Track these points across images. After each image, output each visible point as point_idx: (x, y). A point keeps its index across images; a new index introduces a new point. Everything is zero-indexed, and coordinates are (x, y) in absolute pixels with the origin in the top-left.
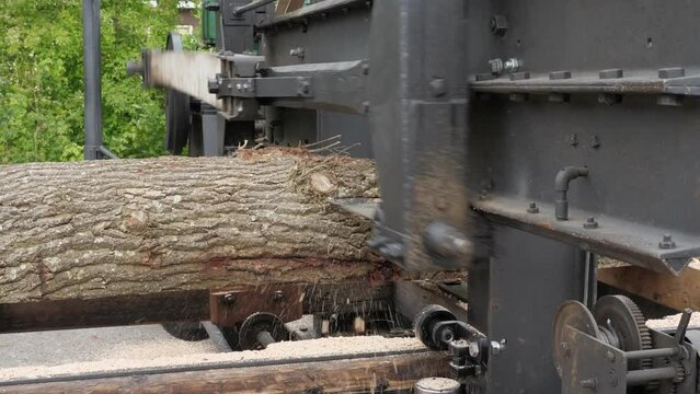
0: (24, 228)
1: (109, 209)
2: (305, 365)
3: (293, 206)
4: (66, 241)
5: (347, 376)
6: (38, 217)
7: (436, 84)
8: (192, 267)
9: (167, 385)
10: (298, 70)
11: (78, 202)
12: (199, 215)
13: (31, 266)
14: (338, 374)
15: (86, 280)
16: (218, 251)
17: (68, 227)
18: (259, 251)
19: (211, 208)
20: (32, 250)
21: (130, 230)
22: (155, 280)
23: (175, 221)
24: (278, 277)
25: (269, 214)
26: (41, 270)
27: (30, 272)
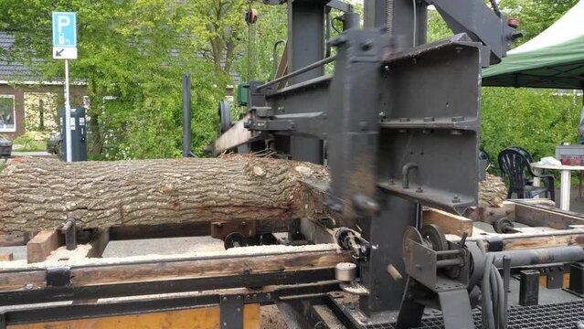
0: (114, 191)
1: (155, 182)
2: (243, 259)
3: (244, 182)
4: (134, 197)
5: (264, 264)
6: (121, 186)
7: (362, 124)
8: (195, 211)
9: (175, 268)
10: (289, 117)
11: (140, 179)
12: (198, 186)
13: (116, 209)
14: (260, 264)
15: (143, 216)
16: (207, 203)
17: (135, 191)
18: (227, 203)
19: (205, 182)
20: (117, 202)
21: (165, 192)
22: (177, 217)
23: (187, 188)
24: (236, 216)
25: (232, 185)
26: (122, 212)
27: (116, 212)
